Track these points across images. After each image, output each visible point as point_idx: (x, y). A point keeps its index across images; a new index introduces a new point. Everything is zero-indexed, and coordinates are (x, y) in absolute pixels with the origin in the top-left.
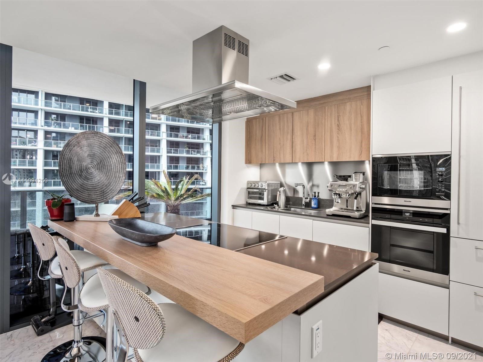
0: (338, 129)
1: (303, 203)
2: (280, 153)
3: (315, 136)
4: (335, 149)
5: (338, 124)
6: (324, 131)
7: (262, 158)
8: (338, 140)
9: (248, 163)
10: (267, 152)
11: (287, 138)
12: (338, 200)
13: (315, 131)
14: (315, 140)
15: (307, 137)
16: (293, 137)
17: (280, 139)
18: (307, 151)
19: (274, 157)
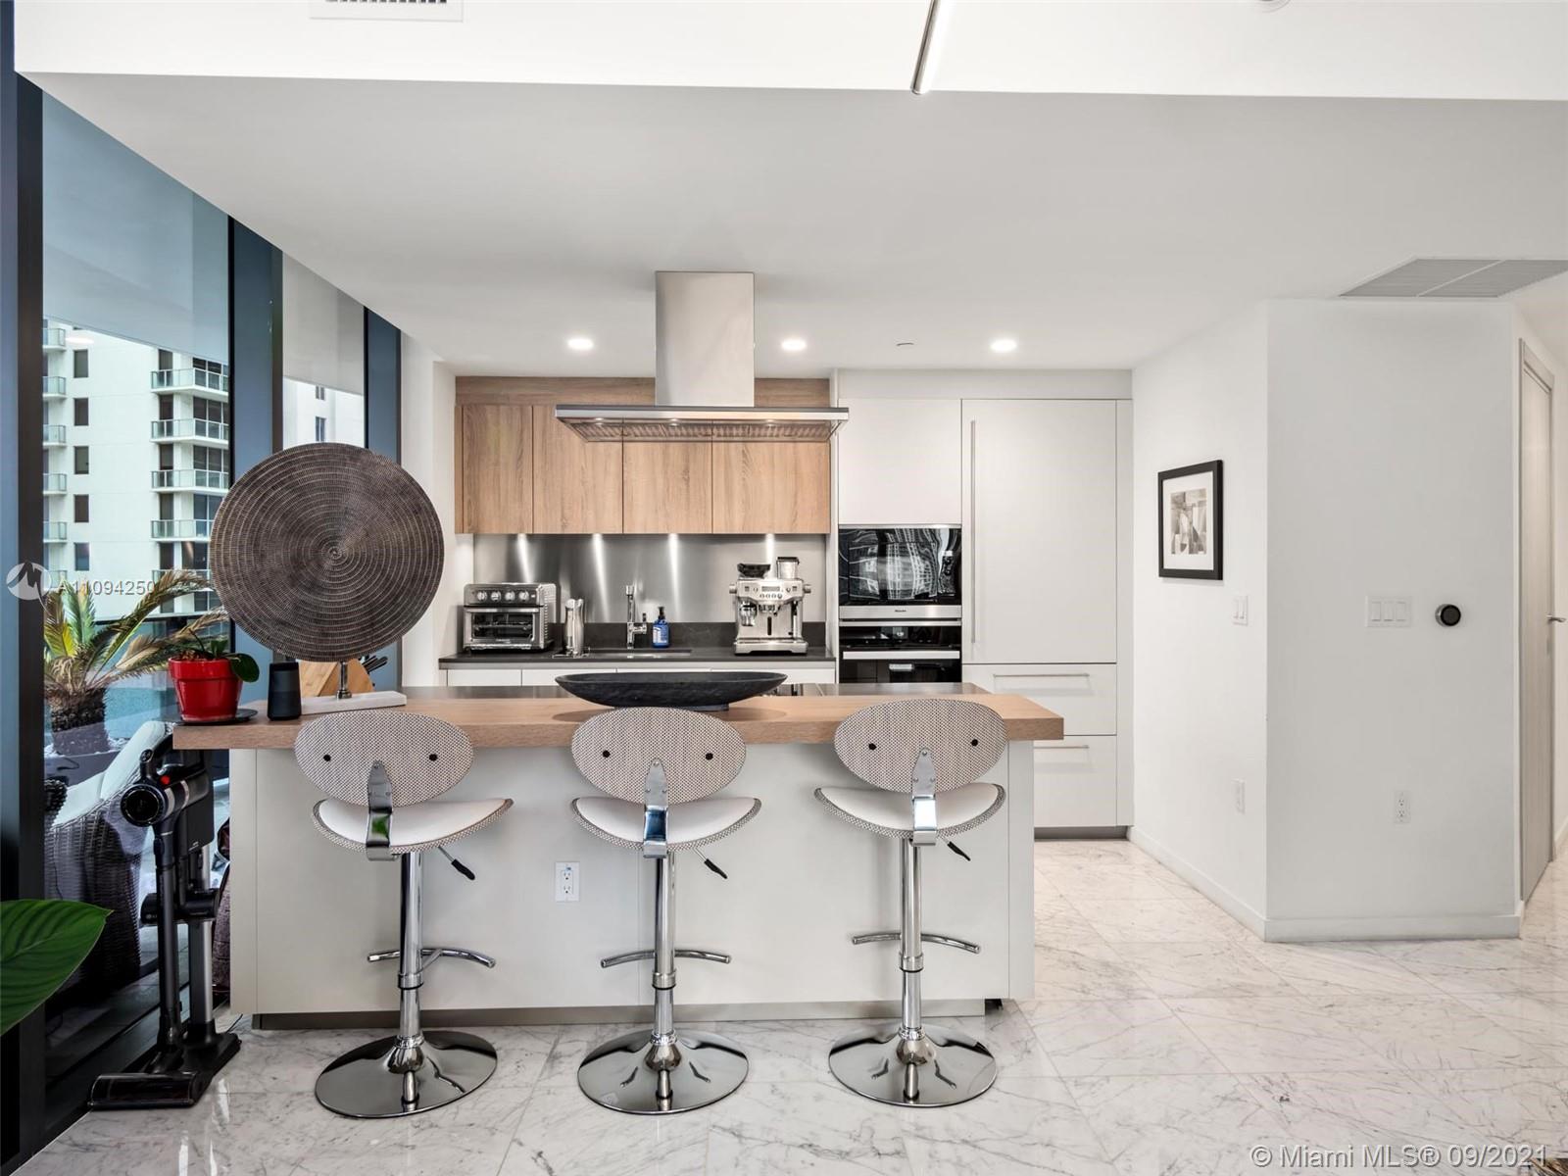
0: (744, 462)
1: (630, 639)
2: (583, 508)
3: (686, 471)
4: (737, 506)
5: (743, 451)
6: (710, 463)
7: (521, 518)
8: (745, 486)
9: (466, 530)
10: (539, 502)
11: (606, 469)
12: (749, 620)
13: (687, 461)
14: (687, 481)
15: (666, 473)
16: (625, 469)
17: (582, 469)
18: (664, 504)
19: (563, 517)
